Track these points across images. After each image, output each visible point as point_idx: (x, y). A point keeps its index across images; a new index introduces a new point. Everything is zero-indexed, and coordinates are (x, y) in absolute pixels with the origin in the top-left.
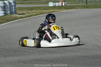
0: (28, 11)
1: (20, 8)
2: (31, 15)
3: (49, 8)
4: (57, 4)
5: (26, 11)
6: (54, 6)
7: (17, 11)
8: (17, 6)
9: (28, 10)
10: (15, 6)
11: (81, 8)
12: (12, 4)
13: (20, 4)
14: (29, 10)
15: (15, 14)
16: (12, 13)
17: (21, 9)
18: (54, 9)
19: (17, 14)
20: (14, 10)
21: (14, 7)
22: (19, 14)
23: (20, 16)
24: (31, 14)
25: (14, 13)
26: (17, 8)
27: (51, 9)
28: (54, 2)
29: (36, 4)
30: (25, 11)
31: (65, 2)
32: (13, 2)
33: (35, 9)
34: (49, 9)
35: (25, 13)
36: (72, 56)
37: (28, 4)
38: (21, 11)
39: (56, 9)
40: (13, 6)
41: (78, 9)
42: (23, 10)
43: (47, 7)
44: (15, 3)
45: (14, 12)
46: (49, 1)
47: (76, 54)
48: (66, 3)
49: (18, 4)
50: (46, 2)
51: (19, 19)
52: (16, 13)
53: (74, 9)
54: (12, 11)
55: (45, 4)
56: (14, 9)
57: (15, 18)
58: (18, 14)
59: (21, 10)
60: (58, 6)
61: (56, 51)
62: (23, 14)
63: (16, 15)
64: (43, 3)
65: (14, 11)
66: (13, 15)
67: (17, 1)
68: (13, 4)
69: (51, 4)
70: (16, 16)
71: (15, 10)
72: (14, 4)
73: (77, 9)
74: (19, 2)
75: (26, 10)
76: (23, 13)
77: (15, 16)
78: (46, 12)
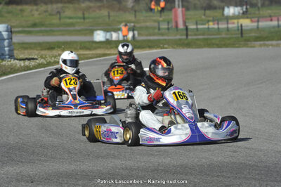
0: (43, 52)
1: (23, 43)
2: (50, 62)
3: (94, 45)
4: (114, 36)
5: (37, 52)
6: (107, 40)
7: (15, 52)
8: (16, 39)
9: (42, 50)
10: (10, 38)
11: (173, 48)
12: (2, 35)
13: (22, 35)
14: (45, 49)
15: (9, 58)
16: (3, 57)
17: (25, 46)
18: (107, 48)
19: (15, 59)
20: (6, 49)
21: (7, 41)
22: (20, 60)
23: (22, 65)
24: (49, 60)
25: (7, 57)
26: (14, 43)
27: (100, 48)
28: (106, 31)
29: (63, 35)
30: (35, 51)
31: (133, 31)
32: (5, 29)
33: (59, 47)
34: (95, 49)
35: (36, 57)
36: (151, 165)
37: (43, 35)
38: (26, 51)
39: (112, 48)
40: (5, 40)
41: (166, 48)
42: (31, 48)
43: (89, 42)
44: (11, 32)
45: (8, 55)
46: (95, 28)
47: (160, 161)
48: (136, 32)
49: (18, 35)
50: (86, 30)
51: (21, 71)
52: (11, 56)
53: (156, 49)
54: (3, 52)
55: (85, 35)
56: (8, 46)
57: (9, 70)
58: (17, 60)
59: (26, 49)
60: (117, 39)
61: (112, 152)
62: (29, 59)
63: (13, 62)
64: (79, 32)
65: (7, 53)
66: (4, 63)
67: (14, 27)
68: (7, 33)
69: (100, 36)
70: (12, 65)
71: (9, 50)
72: (8, 35)
73: (164, 48)
74: (20, 29)
75: (37, 50)
76: (30, 57)
77: (9, 63)
78: (86, 56)
